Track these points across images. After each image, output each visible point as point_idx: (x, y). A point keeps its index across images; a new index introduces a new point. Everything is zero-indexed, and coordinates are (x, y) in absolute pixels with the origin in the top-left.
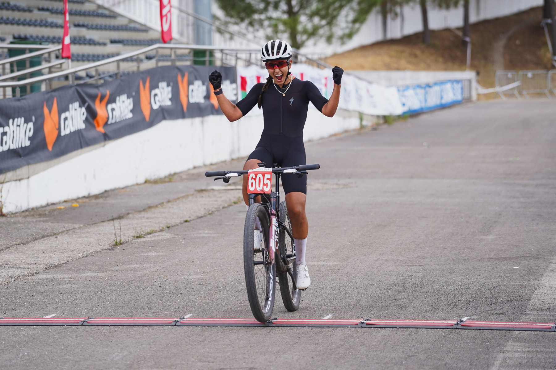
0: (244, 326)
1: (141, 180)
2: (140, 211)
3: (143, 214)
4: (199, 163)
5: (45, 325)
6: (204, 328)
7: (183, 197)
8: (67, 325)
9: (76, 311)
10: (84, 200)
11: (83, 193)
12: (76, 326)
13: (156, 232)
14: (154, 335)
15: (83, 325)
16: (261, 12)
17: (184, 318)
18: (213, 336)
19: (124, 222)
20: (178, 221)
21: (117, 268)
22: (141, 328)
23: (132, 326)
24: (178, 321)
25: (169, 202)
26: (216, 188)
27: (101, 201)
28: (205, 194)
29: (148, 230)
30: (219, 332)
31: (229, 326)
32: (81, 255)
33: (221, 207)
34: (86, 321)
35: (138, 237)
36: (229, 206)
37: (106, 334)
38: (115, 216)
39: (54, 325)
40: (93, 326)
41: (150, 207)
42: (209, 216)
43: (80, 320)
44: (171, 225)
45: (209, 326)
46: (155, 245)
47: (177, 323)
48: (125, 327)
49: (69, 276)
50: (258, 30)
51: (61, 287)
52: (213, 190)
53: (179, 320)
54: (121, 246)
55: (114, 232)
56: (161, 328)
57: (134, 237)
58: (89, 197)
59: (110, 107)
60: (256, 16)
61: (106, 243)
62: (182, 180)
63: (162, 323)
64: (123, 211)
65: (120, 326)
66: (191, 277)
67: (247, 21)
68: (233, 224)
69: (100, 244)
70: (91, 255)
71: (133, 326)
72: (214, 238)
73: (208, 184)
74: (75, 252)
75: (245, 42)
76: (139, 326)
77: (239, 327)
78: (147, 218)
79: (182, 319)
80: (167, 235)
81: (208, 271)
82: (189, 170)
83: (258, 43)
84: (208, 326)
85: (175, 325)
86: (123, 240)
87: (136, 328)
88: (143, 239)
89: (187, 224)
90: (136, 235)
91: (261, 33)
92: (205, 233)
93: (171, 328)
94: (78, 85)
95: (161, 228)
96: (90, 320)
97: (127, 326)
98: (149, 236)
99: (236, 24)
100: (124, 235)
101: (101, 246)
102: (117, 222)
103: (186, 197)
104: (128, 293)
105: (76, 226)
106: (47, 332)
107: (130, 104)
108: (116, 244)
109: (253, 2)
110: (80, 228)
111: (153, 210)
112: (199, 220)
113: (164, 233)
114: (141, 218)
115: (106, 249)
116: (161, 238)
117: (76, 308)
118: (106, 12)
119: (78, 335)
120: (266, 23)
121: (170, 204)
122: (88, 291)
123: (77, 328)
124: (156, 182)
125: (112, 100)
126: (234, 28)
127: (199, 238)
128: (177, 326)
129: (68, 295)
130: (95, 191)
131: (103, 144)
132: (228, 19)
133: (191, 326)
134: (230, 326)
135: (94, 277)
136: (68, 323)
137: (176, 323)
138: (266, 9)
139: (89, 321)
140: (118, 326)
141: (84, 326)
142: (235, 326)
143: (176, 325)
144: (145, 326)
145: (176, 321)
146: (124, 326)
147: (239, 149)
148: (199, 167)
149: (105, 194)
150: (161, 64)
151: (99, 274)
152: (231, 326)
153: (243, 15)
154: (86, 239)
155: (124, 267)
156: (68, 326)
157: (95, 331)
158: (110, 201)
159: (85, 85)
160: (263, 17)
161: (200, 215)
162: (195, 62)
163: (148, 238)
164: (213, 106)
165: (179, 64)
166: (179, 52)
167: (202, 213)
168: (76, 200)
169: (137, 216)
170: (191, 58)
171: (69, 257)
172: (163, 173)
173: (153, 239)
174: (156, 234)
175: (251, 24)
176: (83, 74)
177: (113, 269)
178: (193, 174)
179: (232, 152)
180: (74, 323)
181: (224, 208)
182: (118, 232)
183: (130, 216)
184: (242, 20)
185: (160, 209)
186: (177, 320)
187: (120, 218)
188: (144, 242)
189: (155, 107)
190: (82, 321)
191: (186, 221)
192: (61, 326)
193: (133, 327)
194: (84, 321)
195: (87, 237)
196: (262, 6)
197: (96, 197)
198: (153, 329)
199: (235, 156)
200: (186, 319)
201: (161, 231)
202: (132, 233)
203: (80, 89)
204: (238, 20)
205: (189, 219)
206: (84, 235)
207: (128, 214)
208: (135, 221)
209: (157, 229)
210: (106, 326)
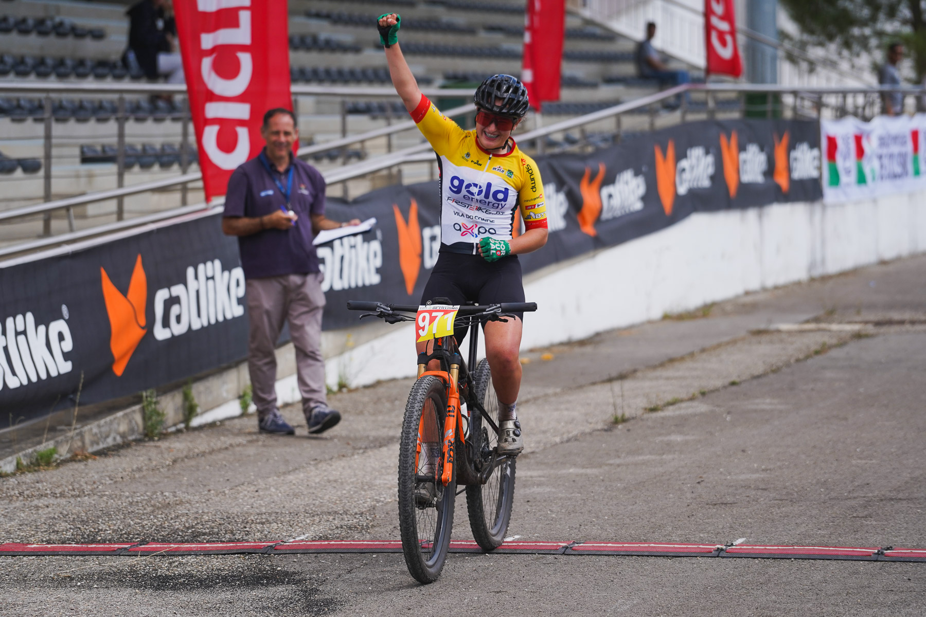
0: (835, 560)
1: (656, 314)
2: (654, 367)
3: (659, 372)
4: (754, 285)
5: (504, 553)
6: (768, 562)
7: (728, 343)
8: (539, 554)
9: (553, 531)
10: (562, 348)
11: (561, 337)
12: (553, 554)
13: (682, 401)
14: (683, 572)
15: (566, 553)
16: (863, 23)
17: (732, 545)
18: (782, 575)
19: (628, 384)
20: (718, 383)
21: (618, 461)
22: (660, 561)
23: (646, 556)
24: (722, 550)
25: (703, 350)
26: (784, 327)
27: (588, 349)
28: (765, 338)
29: (669, 398)
30: (792, 569)
31: (809, 559)
32: (558, 439)
33: (792, 361)
34: (571, 548)
35: (654, 410)
36: (807, 357)
37: (602, 568)
38: (614, 374)
39: (518, 554)
40: (581, 555)
41: (672, 360)
42: (772, 376)
43: (560, 546)
44: (706, 390)
45: (775, 558)
46: (681, 423)
47: (721, 553)
48: (634, 557)
49: (540, 473)
50: (858, 55)
51: (528, 491)
52: (779, 331)
53: (724, 547)
54: (624, 424)
55: (611, 400)
56: (694, 560)
57: (645, 409)
58: (569, 343)
59: (605, 191)
60: (856, 31)
61: (599, 421)
62: (725, 313)
63: (695, 552)
64: (627, 367)
65: (626, 556)
66: (742, 477)
67: (838, 40)
68: (812, 390)
69: (590, 420)
70: (576, 439)
71: (648, 556)
72: (781, 411)
73: (770, 321)
74: (549, 435)
75: (834, 76)
76: (658, 558)
77: (827, 561)
78: (668, 379)
79: (729, 546)
80: (701, 407)
81: (772, 466)
82: (737, 297)
83: (859, 78)
84: (773, 558)
85: (718, 557)
86: (627, 415)
87: (651, 560)
88: (660, 414)
89: (734, 388)
90: (649, 406)
91: (864, 60)
92: (766, 403)
93: (711, 561)
94: (553, 156)
95: (690, 395)
96: (577, 545)
97: (638, 556)
98: (671, 408)
99: (821, 44)
100: (629, 407)
101: (591, 423)
102: (616, 386)
103: (734, 342)
104: (638, 502)
105: (550, 391)
106: (507, 565)
107: (638, 187)
108: (616, 422)
109: (849, 6)
110: (555, 394)
111: (677, 364)
112: (755, 382)
113: (695, 404)
114: (657, 378)
115: (598, 430)
116: (690, 411)
117: (553, 526)
118: (598, 31)
119: (558, 571)
120: (873, 42)
121: (704, 356)
122: (570, 499)
123: (556, 558)
124: (682, 317)
125: (609, 180)
126: (816, 53)
127: (755, 411)
128: (721, 557)
129: (539, 504)
130: (580, 333)
131: (592, 254)
132: (806, 37)
133: (744, 558)
134: (811, 559)
135: (581, 475)
136: (541, 550)
137: (719, 553)
138: (873, 19)
139: (574, 548)
140: (622, 555)
141: (567, 555)
142: (819, 559)
143: (720, 555)
144: (667, 556)
145: (718, 548)
146: (632, 556)
147: (823, 261)
148: (754, 293)
149: (595, 339)
150: (691, 117)
151: (589, 471)
152: (813, 559)
153: (832, 28)
154: (566, 413)
155: (630, 459)
156: (541, 555)
157: (585, 564)
158: (605, 350)
159: (564, 155)
160: (867, 31)
161: (756, 373)
162: (748, 114)
163: (670, 412)
164: (778, 188)
165: (721, 116)
166: (721, 96)
167: (760, 369)
168: (550, 348)
169: (652, 374)
170: (742, 105)
171: (539, 442)
172: (694, 301)
173: (677, 413)
174: (683, 405)
175: (847, 45)
176: (559, 137)
177: (611, 462)
178: (744, 305)
179: (812, 266)
180: (551, 550)
181: (798, 361)
182: (619, 401)
183: (639, 374)
184: (831, 38)
185: (689, 364)
186: (719, 546)
187: (622, 377)
188: (663, 418)
189: (682, 190)
190: (563, 547)
191: (733, 384)
192: (530, 555)
193: (648, 558)
194: (567, 548)
195: (567, 409)
196: (866, 12)
197: (582, 343)
198: (680, 563)
199: (817, 272)
200: (736, 546)
201: (692, 399)
202: (642, 403)
203: (555, 163)
204: (822, 38)
205: (737, 380)
206: (562, 407)
207: (635, 371)
208: (647, 384)
209: (683, 395)
210: (603, 555)
